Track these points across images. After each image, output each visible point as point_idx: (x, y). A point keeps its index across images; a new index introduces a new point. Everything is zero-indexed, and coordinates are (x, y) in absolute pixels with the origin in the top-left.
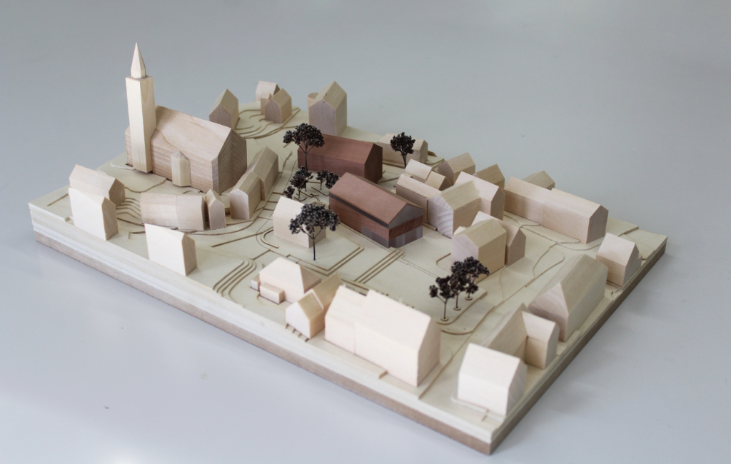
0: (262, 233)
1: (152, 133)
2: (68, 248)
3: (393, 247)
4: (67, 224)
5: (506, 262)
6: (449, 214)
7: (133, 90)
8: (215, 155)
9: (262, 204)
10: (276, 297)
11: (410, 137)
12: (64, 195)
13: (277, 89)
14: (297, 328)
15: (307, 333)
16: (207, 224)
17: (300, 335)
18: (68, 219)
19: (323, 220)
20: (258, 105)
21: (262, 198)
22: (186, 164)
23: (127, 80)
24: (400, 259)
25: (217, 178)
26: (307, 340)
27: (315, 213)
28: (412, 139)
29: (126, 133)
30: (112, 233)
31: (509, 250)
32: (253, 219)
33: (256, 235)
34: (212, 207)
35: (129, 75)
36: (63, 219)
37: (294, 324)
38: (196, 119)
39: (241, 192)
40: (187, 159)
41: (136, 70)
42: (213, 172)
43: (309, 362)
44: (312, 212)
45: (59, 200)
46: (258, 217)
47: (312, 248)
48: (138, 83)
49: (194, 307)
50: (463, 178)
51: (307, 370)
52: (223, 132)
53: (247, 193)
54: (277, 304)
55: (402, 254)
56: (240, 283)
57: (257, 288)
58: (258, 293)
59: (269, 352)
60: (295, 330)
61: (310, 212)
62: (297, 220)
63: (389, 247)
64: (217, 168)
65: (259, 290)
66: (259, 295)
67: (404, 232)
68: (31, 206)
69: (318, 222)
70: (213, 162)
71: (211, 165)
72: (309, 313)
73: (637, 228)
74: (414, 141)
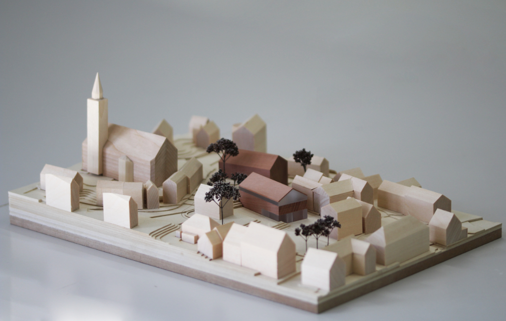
0: (186, 212)
1: (105, 143)
2: (38, 225)
3: (283, 221)
4: (40, 204)
5: (364, 231)
6: (327, 200)
7: (93, 108)
8: (153, 156)
9: (187, 196)
10: (192, 238)
11: (309, 153)
12: (34, 188)
13: (208, 122)
14: (205, 254)
15: (211, 255)
16: (145, 205)
17: (207, 257)
18: (41, 201)
19: (228, 192)
20: (190, 136)
21: (188, 192)
22: (130, 166)
23: (89, 101)
24: (286, 228)
25: (154, 175)
26: (211, 260)
27: (222, 186)
28: (311, 153)
29: (84, 144)
30: (75, 208)
31: (366, 221)
32: (180, 203)
33: (182, 213)
34: (150, 191)
35: (90, 97)
36: (37, 201)
37: (203, 251)
38: (139, 132)
39: (172, 181)
40: (131, 161)
41: (96, 93)
42: (151, 170)
43: (211, 275)
44: (220, 186)
45: (30, 191)
46: (184, 204)
47: (221, 220)
48: (97, 103)
49: (135, 252)
50: (344, 177)
51: (210, 283)
52: (161, 141)
53: (176, 183)
54: (192, 244)
55: (289, 226)
56: (168, 235)
57: (179, 236)
58: (180, 239)
59: (185, 275)
60: (203, 255)
61: (219, 186)
62: (209, 192)
63: (279, 221)
64: (154, 167)
65: (181, 237)
66: (181, 240)
67: (292, 212)
68: (10, 194)
69: (224, 193)
70: (151, 162)
71: (149, 164)
72: (212, 241)
73: (482, 219)
74: (312, 156)
